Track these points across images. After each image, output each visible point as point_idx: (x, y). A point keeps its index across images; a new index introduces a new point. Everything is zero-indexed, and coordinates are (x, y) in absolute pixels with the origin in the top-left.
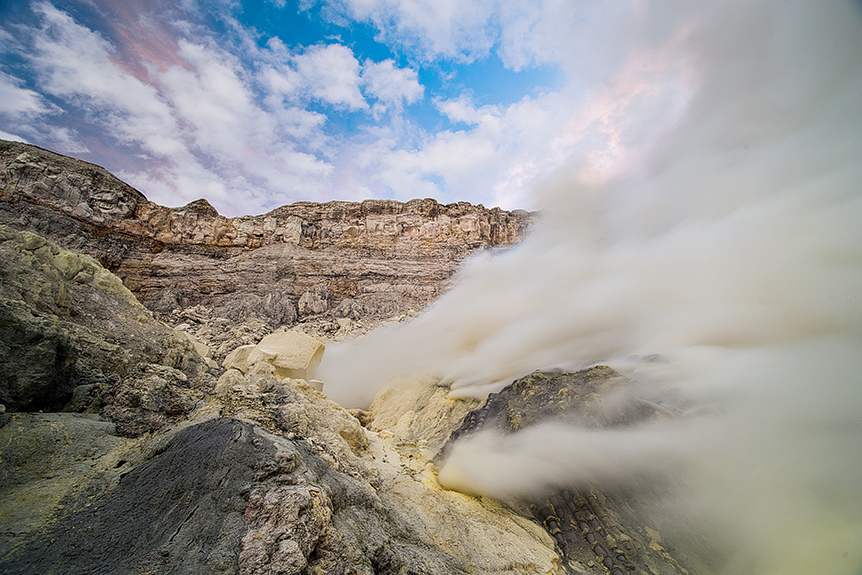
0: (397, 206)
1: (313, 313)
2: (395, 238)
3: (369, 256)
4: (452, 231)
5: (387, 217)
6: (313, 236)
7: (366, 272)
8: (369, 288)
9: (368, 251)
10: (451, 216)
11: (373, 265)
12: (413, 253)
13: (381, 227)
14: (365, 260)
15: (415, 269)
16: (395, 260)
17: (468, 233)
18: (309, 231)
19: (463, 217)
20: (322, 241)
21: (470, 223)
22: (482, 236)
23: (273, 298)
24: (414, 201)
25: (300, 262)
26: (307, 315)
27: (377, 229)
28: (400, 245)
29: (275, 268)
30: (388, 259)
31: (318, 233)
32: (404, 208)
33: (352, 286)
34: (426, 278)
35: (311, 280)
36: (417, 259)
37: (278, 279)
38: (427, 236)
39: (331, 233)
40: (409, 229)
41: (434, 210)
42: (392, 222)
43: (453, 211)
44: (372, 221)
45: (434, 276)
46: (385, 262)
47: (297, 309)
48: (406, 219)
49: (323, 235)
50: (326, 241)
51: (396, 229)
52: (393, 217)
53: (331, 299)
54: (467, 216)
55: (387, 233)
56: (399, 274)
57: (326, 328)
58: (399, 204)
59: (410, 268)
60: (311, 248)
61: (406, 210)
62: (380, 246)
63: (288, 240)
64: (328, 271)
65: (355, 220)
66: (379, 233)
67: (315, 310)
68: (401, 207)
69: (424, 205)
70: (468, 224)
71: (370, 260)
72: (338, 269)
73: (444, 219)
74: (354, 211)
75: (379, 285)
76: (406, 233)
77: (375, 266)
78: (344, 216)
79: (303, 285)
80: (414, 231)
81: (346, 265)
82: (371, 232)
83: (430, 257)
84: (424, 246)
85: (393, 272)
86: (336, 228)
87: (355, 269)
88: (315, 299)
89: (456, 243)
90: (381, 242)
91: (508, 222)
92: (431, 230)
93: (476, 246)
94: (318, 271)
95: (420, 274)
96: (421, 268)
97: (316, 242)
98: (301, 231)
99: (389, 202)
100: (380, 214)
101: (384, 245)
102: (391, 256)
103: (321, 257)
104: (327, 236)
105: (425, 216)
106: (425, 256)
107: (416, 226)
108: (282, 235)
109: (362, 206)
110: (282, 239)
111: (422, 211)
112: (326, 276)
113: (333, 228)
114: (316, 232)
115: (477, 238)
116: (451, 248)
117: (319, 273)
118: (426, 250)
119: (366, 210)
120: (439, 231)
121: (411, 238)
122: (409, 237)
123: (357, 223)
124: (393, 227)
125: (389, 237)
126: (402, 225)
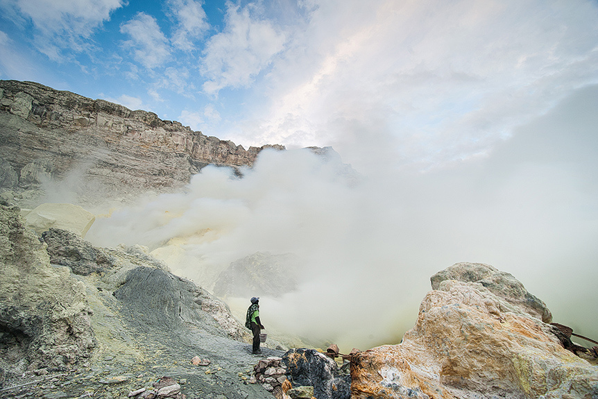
0: (126, 112)
1: (35, 181)
2: (120, 135)
3: (96, 144)
4: (165, 141)
5: (116, 118)
6: (43, 116)
8: (92, 171)
9: (95, 141)
10: (167, 130)
11: (97, 152)
12: (133, 151)
13: (110, 124)
14: (91, 147)
15: (133, 163)
16: (117, 153)
17: (177, 145)
18: (39, 110)
19: (175, 133)
20: (52, 122)
21: (180, 138)
22: (187, 149)
24: (140, 111)
25: (26, 135)
26: (29, 182)
27: (106, 125)
28: (123, 142)
30: (112, 150)
31: (49, 113)
32: (132, 114)
33: (76, 165)
34: (140, 171)
35: (36, 153)
36: (136, 156)
38: (147, 140)
39: (61, 118)
40: (133, 131)
41: (154, 122)
42: (120, 123)
43: (168, 126)
44: (102, 118)
45: (147, 171)
46: (109, 153)
47: (19, 176)
48: (132, 124)
49: (53, 117)
50: (56, 122)
51: (122, 129)
52: (122, 120)
54: (178, 133)
55: (114, 131)
56: (119, 164)
58: (128, 110)
59: (129, 161)
60: (39, 126)
61: (133, 116)
63: (15, 113)
64: (55, 149)
65: (87, 113)
66: (107, 128)
67: (38, 179)
68: (129, 113)
69: (148, 117)
70: (178, 139)
71: (95, 148)
72: (66, 149)
73: (162, 131)
74: (87, 105)
75: (102, 170)
76: (130, 134)
77: (100, 154)
78: (77, 107)
79: (25, 154)
80: (136, 134)
81: (74, 147)
82: (100, 126)
83: (146, 156)
84: (142, 147)
85: (115, 162)
86: (68, 115)
87: (81, 153)
88: (39, 170)
89: (167, 150)
90: (108, 136)
91: (205, 144)
92: (150, 136)
93: (181, 156)
94: (45, 147)
95: (136, 167)
96: (138, 163)
97: (45, 121)
98: (30, 108)
99: (119, 106)
100: (111, 114)
101: (110, 139)
102: (114, 148)
103: (49, 136)
104: (57, 118)
105: (147, 125)
106: (142, 155)
107: (139, 131)
108: (8, 106)
109: (95, 103)
110: (9, 110)
111: (145, 120)
112: (53, 152)
113: (64, 114)
114: (46, 113)
115: (183, 150)
116: (163, 153)
117: (46, 149)
118: (144, 150)
119: (98, 107)
120: (156, 139)
121: (133, 139)
122: (131, 138)
123: (88, 116)
124: (120, 127)
125: (115, 134)
126: (128, 128)
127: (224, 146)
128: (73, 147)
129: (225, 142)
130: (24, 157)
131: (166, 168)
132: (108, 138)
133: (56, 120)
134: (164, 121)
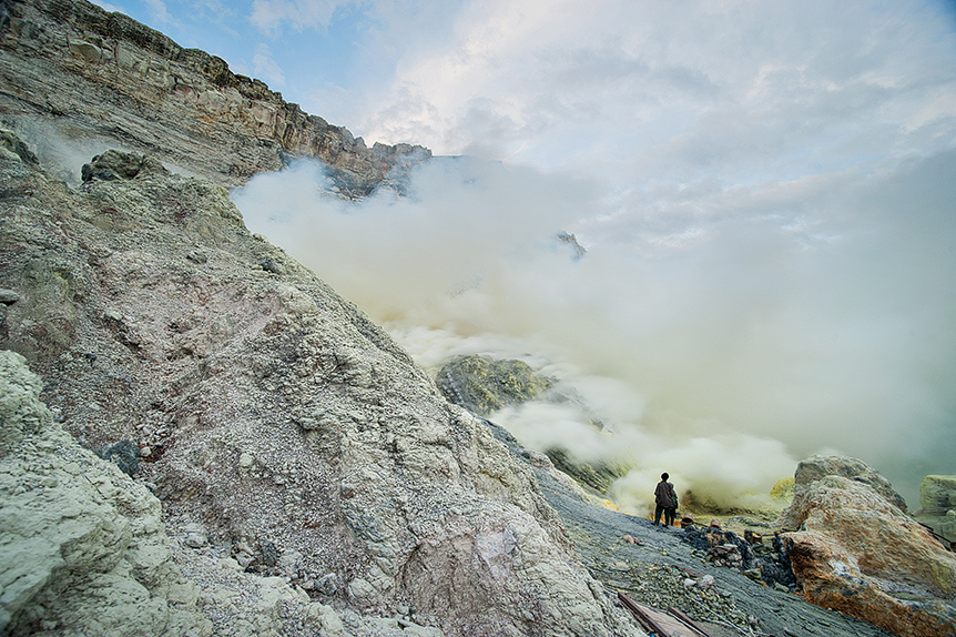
0: (171, 48)
2: (161, 92)
3: (118, 104)
4: (241, 115)
5: (154, 58)
6: (3, 23)
7: (111, 125)
9: (116, 95)
10: (242, 93)
11: (122, 118)
12: (186, 124)
13: (143, 66)
14: (110, 106)
15: (187, 147)
16: (158, 125)
17: (261, 124)
19: (257, 101)
20: (23, 42)
21: (265, 112)
22: (275, 134)
24: (199, 52)
27: (135, 68)
28: (167, 105)
30: (149, 119)
31: (15, 21)
32: (182, 55)
33: (84, 137)
34: (199, 163)
36: (191, 134)
38: (209, 109)
39: (42, 35)
40: (185, 88)
41: (222, 76)
42: (162, 69)
43: (245, 88)
44: (127, 53)
45: (210, 165)
46: (142, 122)
48: (183, 73)
49: (26, 31)
50: (32, 43)
51: (167, 81)
52: (165, 63)
54: (265, 103)
55: (151, 82)
56: (162, 146)
58: (176, 46)
59: (179, 142)
61: (184, 59)
62: (138, 95)
64: (39, 99)
65: (96, 36)
66: (137, 75)
68: (177, 51)
69: (211, 64)
70: (262, 113)
71: (118, 111)
72: (61, 103)
73: (235, 95)
74: (94, 20)
76: (178, 92)
77: (126, 122)
78: (73, 19)
80: (191, 93)
81: (76, 102)
82: (123, 68)
83: (208, 138)
84: (202, 121)
85: (153, 140)
86: (55, 32)
87: (91, 115)
89: (244, 132)
90: (139, 89)
91: (304, 127)
92: (215, 103)
93: (267, 145)
94: (18, 92)
95: (191, 155)
96: (195, 149)
97: (9, 36)
99: (159, 35)
100: (143, 47)
101: (142, 95)
102: (152, 115)
103: (23, 70)
104: (33, 36)
105: (210, 81)
106: (201, 135)
107: (196, 89)
109: (112, 19)
111: (207, 70)
112: (35, 105)
113: (48, 29)
114: (8, 20)
115: (271, 134)
116: (237, 136)
117: (21, 96)
118: (205, 126)
119: (118, 29)
120: (226, 109)
121: (186, 103)
122: (183, 100)
123: (99, 43)
124: (161, 75)
125: (154, 89)
126: (176, 80)
127: (334, 135)
128: (73, 101)
129: (335, 129)
131: (242, 163)
132: (140, 93)
134: (237, 77)
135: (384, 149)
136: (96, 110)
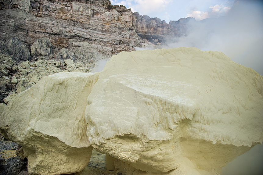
1: (41, 55)
2: (89, 17)
3: (75, 25)
4: (119, 20)
5: (84, 5)
6: (38, 9)
7: (73, 34)
8: (77, 44)
9: (74, 23)
10: (117, 11)
11: (77, 31)
12: (99, 28)
13: (81, 9)
14: (72, 27)
15: (102, 36)
16: (89, 30)
17: (127, 22)
18: (35, 5)
19: (123, 13)
20: (44, 13)
21: (127, 17)
22: (133, 25)
23: (13, 42)
25: (30, 22)
26: (37, 56)
27: (79, 11)
28: (92, 22)
29: (13, 24)
30: (86, 28)
31: (41, 7)
33: (65, 41)
34: (107, 42)
35: (38, 35)
36: (102, 31)
37: (15, 31)
38: (107, 19)
39: (49, 9)
40: (97, 13)
41: (109, 6)
42: (88, 8)
43: (118, 9)
44: (75, 6)
45: (111, 42)
46: (84, 30)
47: (30, 52)
48: (95, 8)
49: (44, 9)
50: (46, 13)
51: (90, 12)
52: (89, 6)
53: (52, 48)
54: (126, 13)
55: (85, 14)
56: (92, 38)
57: (57, 65)
59: (98, 35)
60: (36, 16)
62: (81, 20)
63: (21, 8)
64: (49, 31)
65: (65, 3)
66: (80, 13)
67: (43, 53)
69: (105, 3)
71: (75, 28)
72: (56, 30)
73: (115, 12)
75: (82, 43)
76: (95, 16)
77: (78, 32)
79: (31, 36)
80: (99, 15)
81: (61, 28)
82: (75, 11)
83: (108, 31)
84: (105, 25)
85: (89, 37)
86: (53, 7)
87: (66, 32)
88: (42, 47)
89: (121, 26)
90: (81, 18)
91: (142, 21)
92: (109, 16)
93: (131, 29)
94: (43, 30)
95: (103, 40)
96: (104, 36)
97: (40, 12)
98: (30, 4)
100: (80, 2)
101: (83, 20)
102: (87, 27)
103: (44, 21)
104: (46, 10)
105: (105, 8)
106: (106, 30)
107: (101, 13)
108: (17, 5)
110: (17, 7)
111: (103, 5)
112: (48, 33)
113: (51, 6)
114: (39, 7)
115: (131, 25)
116: (119, 28)
117: (44, 31)
118: (106, 27)
120: (113, 18)
121: (98, 19)
122: (97, 19)
123: (66, 5)
124: (88, 11)
125: (86, 16)
126: (93, 11)
127: (154, 21)
128: (60, 28)
129: (154, 19)
130: (31, 39)
131: (123, 39)
133: (46, 11)
134: (115, 6)
135: (174, 23)
136: (68, 30)
